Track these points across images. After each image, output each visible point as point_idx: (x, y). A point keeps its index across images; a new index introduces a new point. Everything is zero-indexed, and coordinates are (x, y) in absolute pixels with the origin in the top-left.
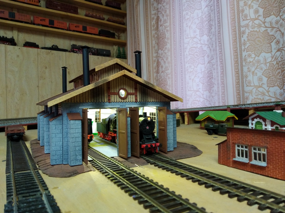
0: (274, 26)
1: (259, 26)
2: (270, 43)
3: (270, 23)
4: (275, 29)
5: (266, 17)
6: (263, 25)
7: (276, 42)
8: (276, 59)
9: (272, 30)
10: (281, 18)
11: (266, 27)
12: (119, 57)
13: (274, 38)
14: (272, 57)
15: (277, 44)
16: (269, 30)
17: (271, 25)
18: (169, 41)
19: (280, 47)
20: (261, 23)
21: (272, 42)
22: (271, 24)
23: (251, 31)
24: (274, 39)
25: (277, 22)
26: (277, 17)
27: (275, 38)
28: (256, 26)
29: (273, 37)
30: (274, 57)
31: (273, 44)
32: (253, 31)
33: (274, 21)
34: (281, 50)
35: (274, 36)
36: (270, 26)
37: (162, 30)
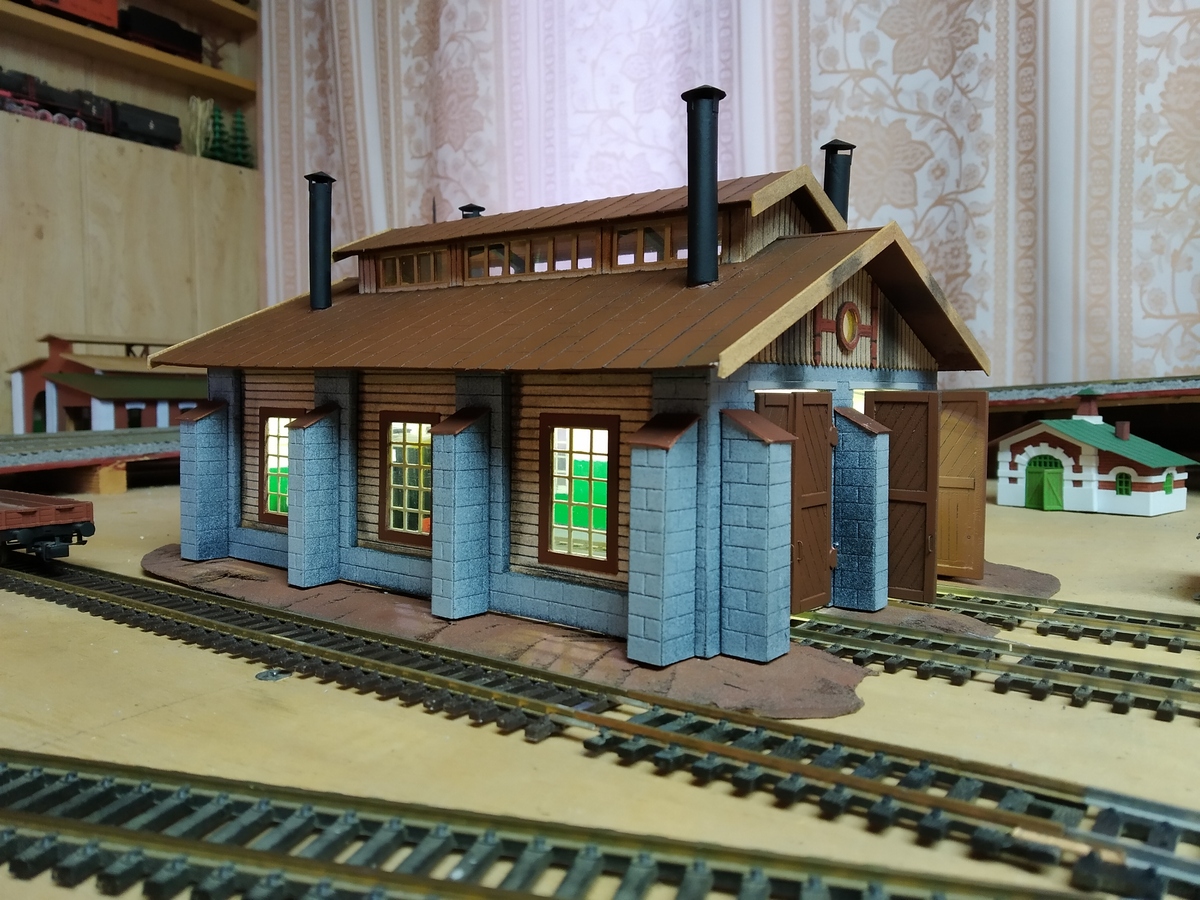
0: (932, 110)
1: (878, 102)
2: (911, 172)
3: (915, 97)
4: (932, 124)
5: (904, 73)
6: (891, 101)
7: (933, 171)
8: (930, 232)
9: (923, 123)
10: (954, 83)
11: (901, 109)
12: (219, 154)
13: (928, 154)
14: (917, 226)
15: (937, 178)
16: (912, 121)
17: (918, 106)
18: (492, 114)
19: (947, 191)
20: (885, 91)
21: (919, 167)
22: (919, 100)
23: (848, 118)
24: (926, 160)
25: (941, 98)
26: (941, 78)
27: (932, 156)
28: (867, 99)
29: (922, 148)
30: (924, 225)
31: (922, 177)
32: (857, 119)
33: (930, 93)
34: (950, 203)
35: (929, 148)
36: (916, 109)
37: (460, 61)
